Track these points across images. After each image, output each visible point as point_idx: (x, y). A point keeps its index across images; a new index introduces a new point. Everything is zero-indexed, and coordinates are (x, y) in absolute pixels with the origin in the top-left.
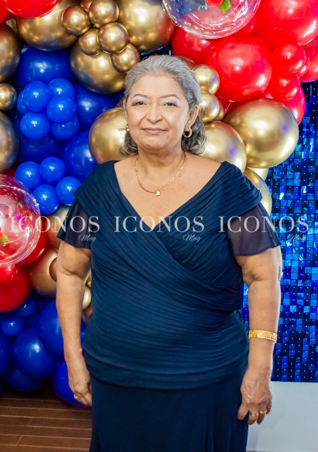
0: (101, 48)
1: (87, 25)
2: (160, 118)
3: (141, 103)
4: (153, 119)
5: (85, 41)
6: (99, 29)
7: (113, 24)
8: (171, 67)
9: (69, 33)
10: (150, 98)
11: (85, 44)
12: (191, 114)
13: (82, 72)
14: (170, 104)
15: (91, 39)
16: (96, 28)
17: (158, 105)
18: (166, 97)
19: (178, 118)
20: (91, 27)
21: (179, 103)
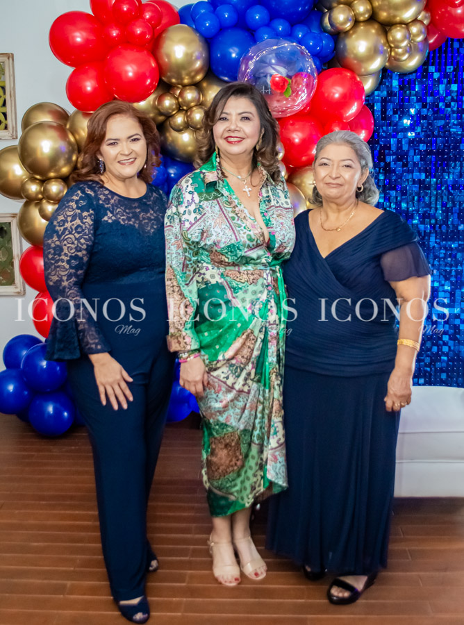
0: (188, 126)
1: (177, 108)
2: (338, 176)
3: (325, 164)
4: (334, 176)
5: (174, 120)
6: (187, 111)
7: (197, 107)
8: (350, 139)
9: (161, 114)
10: (333, 161)
11: (174, 123)
12: (362, 174)
13: (170, 145)
14: (348, 166)
15: (179, 119)
16: (183, 110)
17: (338, 166)
18: (344, 160)
19: (352, 176)
20: (180, 108)
21: (353, 165)
